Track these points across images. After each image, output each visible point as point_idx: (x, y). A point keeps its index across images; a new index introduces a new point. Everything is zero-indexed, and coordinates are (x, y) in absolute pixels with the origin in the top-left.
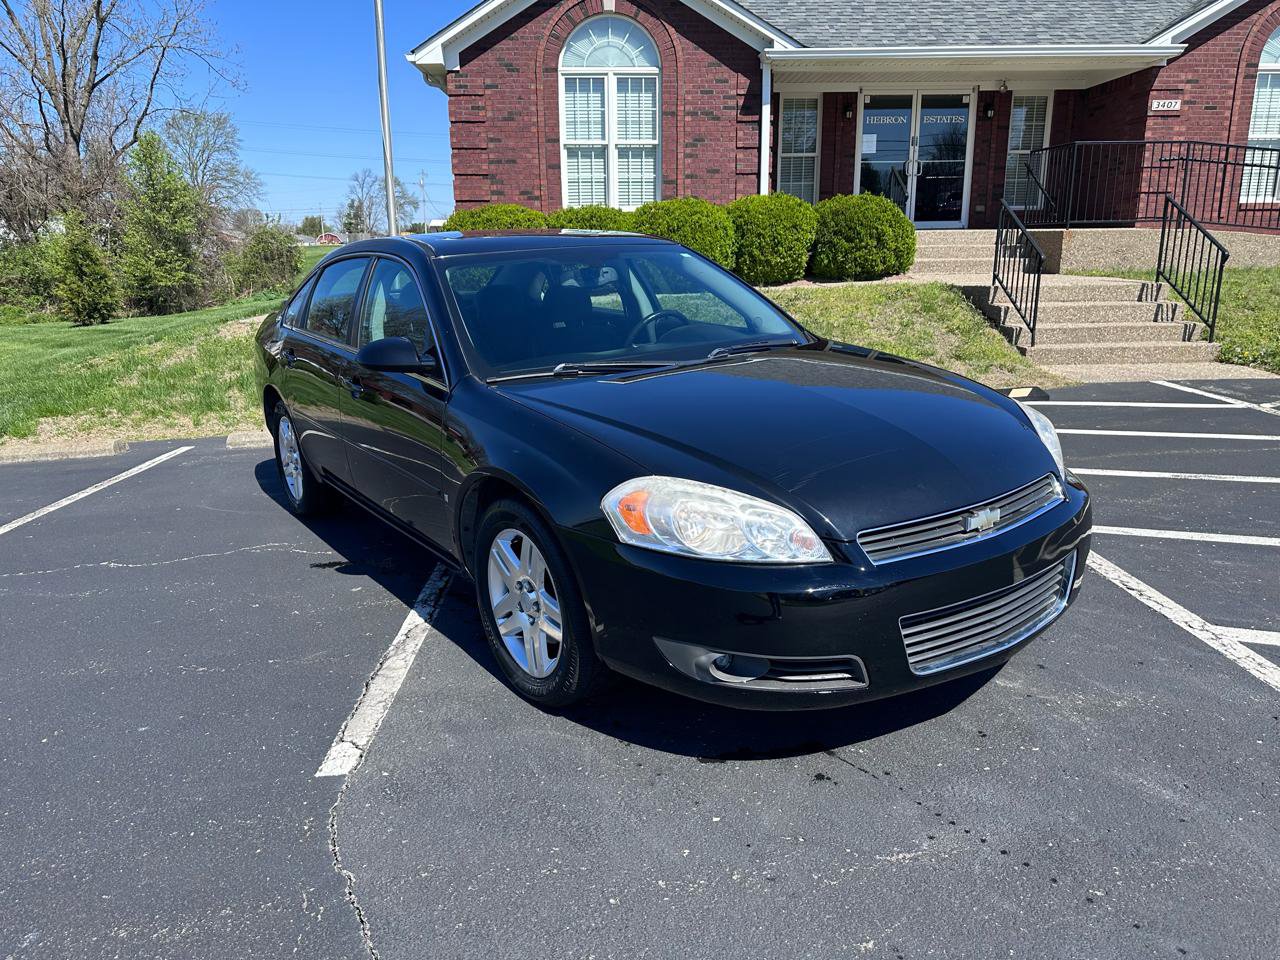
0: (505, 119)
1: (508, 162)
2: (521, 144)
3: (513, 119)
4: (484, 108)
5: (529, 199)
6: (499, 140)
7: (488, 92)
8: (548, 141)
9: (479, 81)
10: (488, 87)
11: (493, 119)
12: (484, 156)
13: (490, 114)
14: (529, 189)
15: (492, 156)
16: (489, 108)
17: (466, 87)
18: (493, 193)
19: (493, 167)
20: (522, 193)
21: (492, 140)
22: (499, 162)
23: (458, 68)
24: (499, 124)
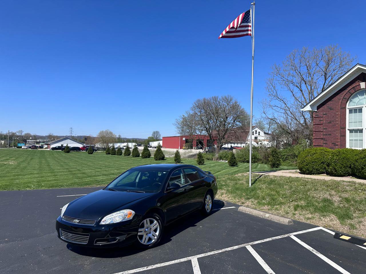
0: (328, 123)
1: (329, 135)
2: (333, 130)
3: (331, 123)
4: (323, 120)
5: (335, 145)
6: (327, 129)
7: (324, 116)
8: (342, 128)
9: (322, 113)
10: (324, 115)
11: (325, 123)
12: (322, 133)
13: (324, 122)
14: (335, 142)
15: (324, 133)
16: (324, 120)
17: (318, 115)
18: (324, 143)
19: (324, 136)
20: (332, 144)
21: (324, 129)
22: (326, 135)
23: (316, 110)
24: (327, 124)
